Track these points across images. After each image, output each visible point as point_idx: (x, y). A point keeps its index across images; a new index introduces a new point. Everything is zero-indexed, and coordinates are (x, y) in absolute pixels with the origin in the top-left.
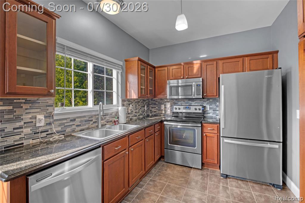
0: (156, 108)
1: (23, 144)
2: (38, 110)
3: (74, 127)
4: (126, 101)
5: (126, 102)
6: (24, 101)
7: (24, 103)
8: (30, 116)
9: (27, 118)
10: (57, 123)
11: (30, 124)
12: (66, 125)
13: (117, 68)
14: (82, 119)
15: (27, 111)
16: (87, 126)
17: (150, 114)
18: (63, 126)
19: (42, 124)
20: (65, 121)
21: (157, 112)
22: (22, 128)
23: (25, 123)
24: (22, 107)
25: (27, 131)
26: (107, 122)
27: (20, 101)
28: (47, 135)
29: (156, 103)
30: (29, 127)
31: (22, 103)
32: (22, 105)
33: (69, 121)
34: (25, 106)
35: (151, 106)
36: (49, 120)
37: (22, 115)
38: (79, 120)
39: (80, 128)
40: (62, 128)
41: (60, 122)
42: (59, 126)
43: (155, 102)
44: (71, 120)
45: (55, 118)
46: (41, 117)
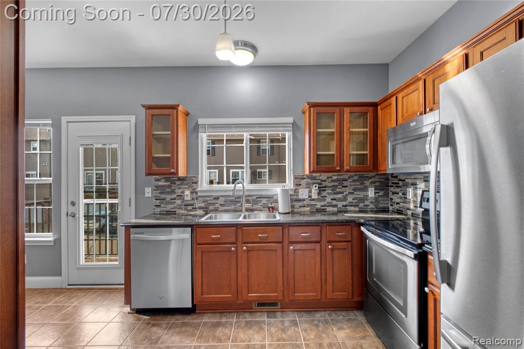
0: (398, 195)
1: (175, 212)
2: (187, 186)
3: (217, 205)
4: (304, 178)
5: (305, 180)
6: (176, 178)
7: (177, 180)
8: (181, 191)
9: (178, 192)
10: (200, 199)
11: (181, 197)
12: (209, 202)
13: (282, 129)
14: (227, 198)
15: (179, 186)
16: (232, 207)
17: (391, 208)
18: (206, 203)
19: (189, 198)
20: (208, 199)
21: (402, 205)
22: (175, 199)
23: (177, 196)
24: (175, 183)
25: (178, 202)
26: (263, 207)
27: (174, 179)
28: (193, 208)
29: (399, 183)
30: (180, 199)
31: (175, 180)
32: (176, 182)
33: (212, 199)
34: (178, 183)
35: (392, 189)
36: (195, 196)
37: (175, 190)
38: (223, 199)
39: (224, 208)
40: (205, 205)
41: (203, 199)
42: (203, 202)
43: (397, 182)
44: (214, 198)
45: (199, 194)
46: (187, 192)
